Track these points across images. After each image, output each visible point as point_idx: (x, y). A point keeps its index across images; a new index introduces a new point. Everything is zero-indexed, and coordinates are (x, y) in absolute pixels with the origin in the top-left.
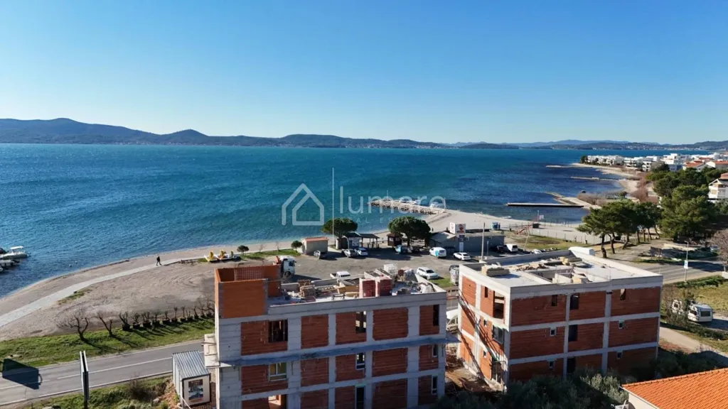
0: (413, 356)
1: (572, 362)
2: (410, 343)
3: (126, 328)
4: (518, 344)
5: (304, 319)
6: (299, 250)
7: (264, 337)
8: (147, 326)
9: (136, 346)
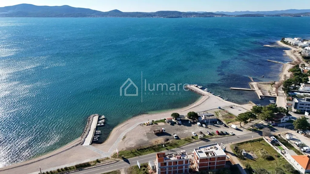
0: (184, 167)
1: (209, 167)
2: (184, 165)
3: (137, 150)
4: (200, 165)
5: (169, 162)
7: (163, 164)
8: (141, 149)
9: (140, 155)
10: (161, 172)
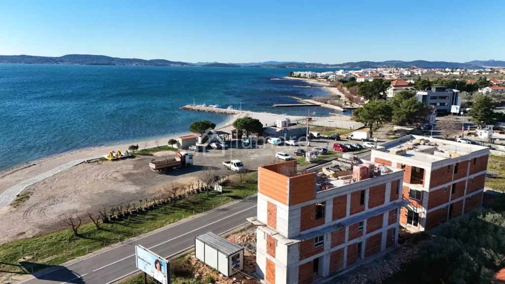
1: (451, 207)
3: (106, 221)
4: (431, 200)
5: (334, 200)
6: (175, 146)
7: (313, 216)
8: (121, 217)
9: (129, 235)
10: (301, 267)
